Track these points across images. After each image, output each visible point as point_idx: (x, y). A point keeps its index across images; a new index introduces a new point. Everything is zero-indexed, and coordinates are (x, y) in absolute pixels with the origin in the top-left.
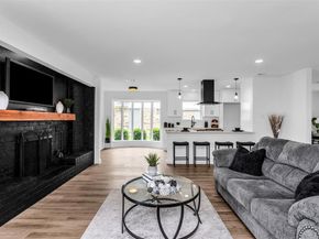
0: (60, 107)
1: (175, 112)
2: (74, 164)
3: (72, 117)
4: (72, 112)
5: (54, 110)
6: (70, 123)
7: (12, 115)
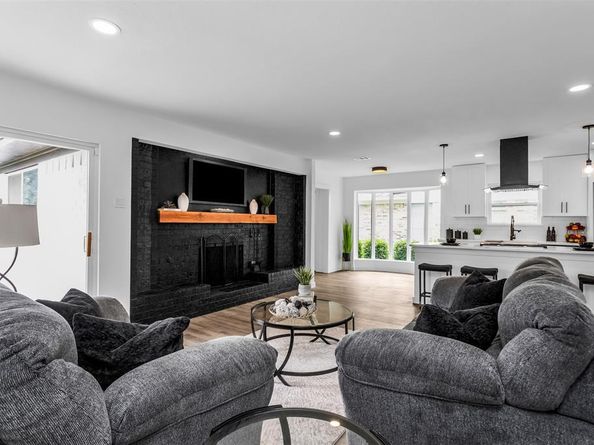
0: (254, 206)
1: (467, 209)
2: (266, 281)
3: (272, 219)
4: (272, 212)
5: (247, 210)
6: (270, 227)
7: (192, 217)
